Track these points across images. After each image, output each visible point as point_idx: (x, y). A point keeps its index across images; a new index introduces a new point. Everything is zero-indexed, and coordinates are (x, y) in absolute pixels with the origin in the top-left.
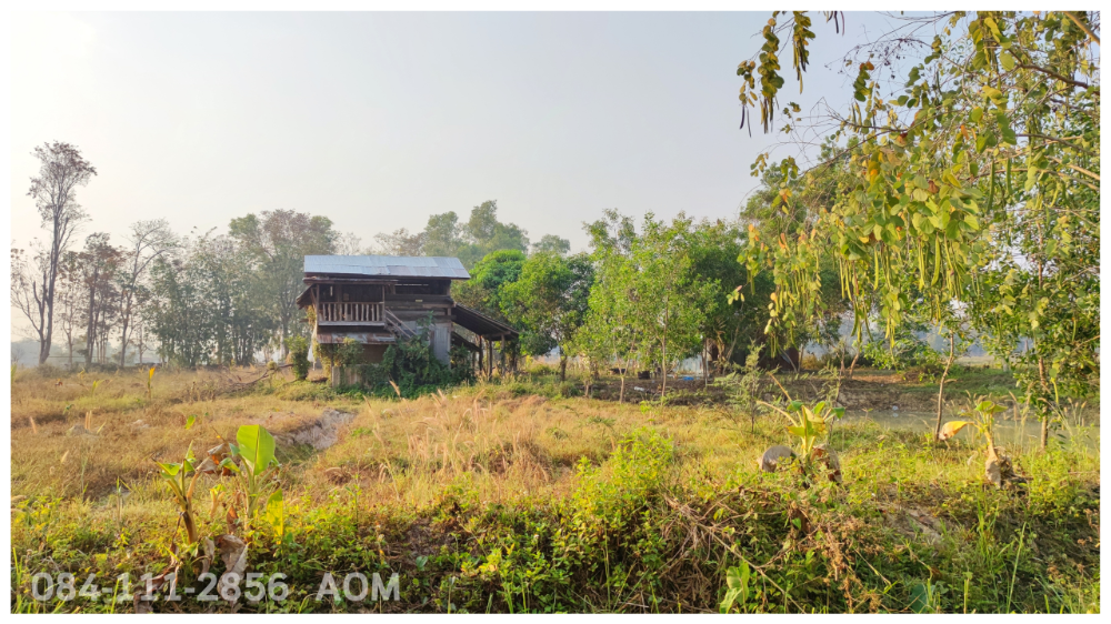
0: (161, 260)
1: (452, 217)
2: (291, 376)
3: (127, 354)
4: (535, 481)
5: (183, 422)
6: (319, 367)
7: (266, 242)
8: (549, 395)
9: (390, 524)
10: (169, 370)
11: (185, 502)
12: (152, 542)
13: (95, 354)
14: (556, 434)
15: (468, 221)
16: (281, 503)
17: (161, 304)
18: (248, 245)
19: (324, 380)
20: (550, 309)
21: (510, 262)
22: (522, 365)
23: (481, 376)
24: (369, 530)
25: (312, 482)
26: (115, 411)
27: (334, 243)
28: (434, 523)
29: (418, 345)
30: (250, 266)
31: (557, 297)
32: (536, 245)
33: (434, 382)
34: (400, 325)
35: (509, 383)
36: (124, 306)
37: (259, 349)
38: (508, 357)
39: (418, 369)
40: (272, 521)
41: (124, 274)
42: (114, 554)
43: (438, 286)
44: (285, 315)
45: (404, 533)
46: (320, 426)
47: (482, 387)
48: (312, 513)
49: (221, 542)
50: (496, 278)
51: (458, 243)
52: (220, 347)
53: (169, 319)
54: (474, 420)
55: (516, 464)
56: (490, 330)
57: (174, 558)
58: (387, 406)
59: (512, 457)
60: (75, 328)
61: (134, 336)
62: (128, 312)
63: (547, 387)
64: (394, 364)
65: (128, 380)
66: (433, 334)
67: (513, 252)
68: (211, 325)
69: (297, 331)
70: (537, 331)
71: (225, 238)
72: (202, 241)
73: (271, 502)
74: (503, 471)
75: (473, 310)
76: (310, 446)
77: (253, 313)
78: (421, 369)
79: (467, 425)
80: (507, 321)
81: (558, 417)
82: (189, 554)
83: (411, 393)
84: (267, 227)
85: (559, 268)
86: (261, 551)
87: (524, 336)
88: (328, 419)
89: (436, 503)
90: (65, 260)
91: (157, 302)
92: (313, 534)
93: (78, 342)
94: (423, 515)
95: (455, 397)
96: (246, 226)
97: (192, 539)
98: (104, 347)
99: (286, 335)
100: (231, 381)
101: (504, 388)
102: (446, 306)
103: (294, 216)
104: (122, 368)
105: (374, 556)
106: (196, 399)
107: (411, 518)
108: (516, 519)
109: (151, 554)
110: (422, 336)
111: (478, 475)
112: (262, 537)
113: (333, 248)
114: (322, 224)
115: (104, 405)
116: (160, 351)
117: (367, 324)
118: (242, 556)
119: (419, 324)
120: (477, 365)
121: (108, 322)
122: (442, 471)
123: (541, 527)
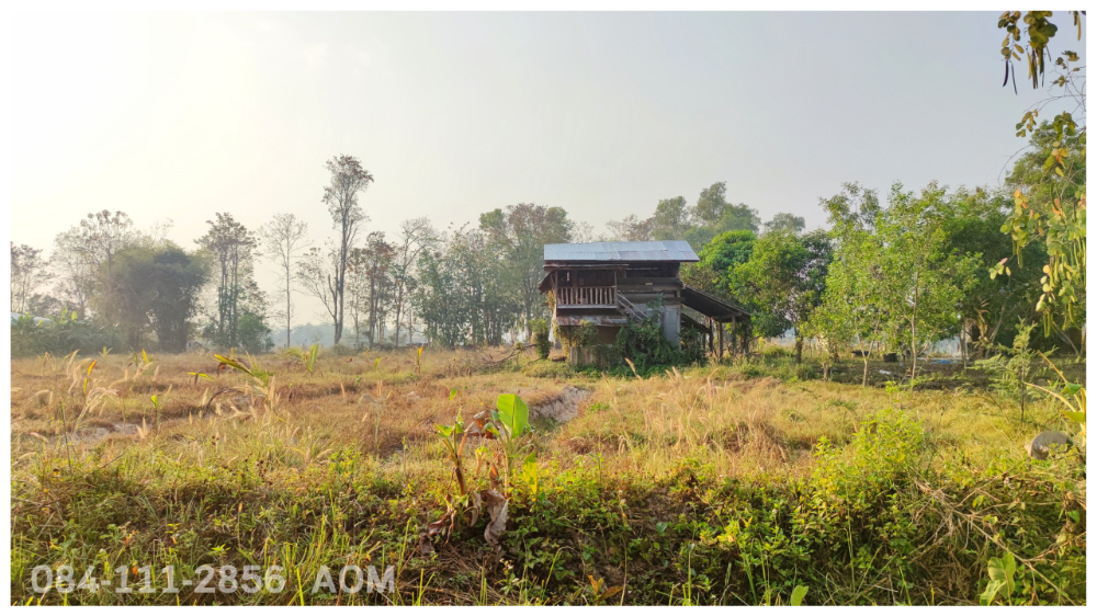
0: (425, 253)
1: (680, 201)
2: (535, 355)
3: (400, 335)
4: (771, 462)
5: (447, 395)
6: (558, 347)
7: (511, 235)
8: (784, 378)
9: (630, 491)
10: (433, 350)
11: (457, 459)
12: (431, 493)
13: (376, 336)
14: (793, 416)
15: (696, 205)
16: (534, 465)
17: (426, 292)
18: (496, 238)
19: (563, 359)
20: (783, 289)
21: (741, 243)
22: (754, 346)
23: (712, 357)
24: (612, 494)
25: (556, 451)
26: (393, 384)
27: (570, 232)
28: (671, 493)
29: (649, 326)
30: (497, 257)
31: (792, 277)
32: (768, 224)
33: (665, 363)
34: (631, 307)
35: (741, 365)
36: (397, 294)
37: (507, 331)
38: (739, 338)
39: (649, 350)
40: (527, 480)
41: (397, 266)
42: (402, 501)
43: (668, 269)
44: (528, 300)
45: (644, 500)
46: (561, 401)
47: (714, 368)
48: (560, 476)
49: (486, 496)
50: (725, 260)
51: (687, 227)
52: (474, 329)
53: (433, 305)
54: (707, 399)
55: (750, 444)
56: (720, 312)
57: (450, 508)
58: (623, 384)
59: (747, 436)
60: (360, 314)
61: (405, 320)
62: (401, 299)
63: (781, 370)
64: (627, 345)
65: (402, 358)
66: (663, 316)
67: (744, 232)
68: (466, 310)
69: (539, 314)
70: (770, 312)
71: (476, 232)
72: (458, 235)
73: (526, 463)
74: (737, 450)
75: (702, 292)
76: (553, 419)
77: (500, 298)
78: (652, 350)
79: (701, 405)
80: (737, 302)
81: (795, 399)
82: (461, 504)
83: (645, 374)
84: (511, 221)
85: (793, 246)
86: (519, 506)
87: (757, 317)
88: (568, 395)
89: (673, 474)
90: (352, 256)
91: (423, 290)
92: (563, 494)
93: (363, 325)
94: (661, 485)
95: (686, 377)
96: (493, 220)
97: (463, 492)
98: (382, 329)
99: (529, 318)
100: (484, 359)
101: (735, 370)
102: (675, 289)
103: (534, 209)
104: (397, 348)
105: (616, 517)
106: (456, 374)
107: (650, 487)
108: (753, 495)
109: (431, 502)
110: (652, 318)
111: (712, 452)
112: (519, 494)
113: (569, 237)
114: (559, 214)
115: (385, 378)
116: (426, 333)
117: (601, 306)
118: (504, 509)
119: (650, 306)
120: (707, 346)
121: (385, 308)
122: (677, 446)
123: (779, 504)
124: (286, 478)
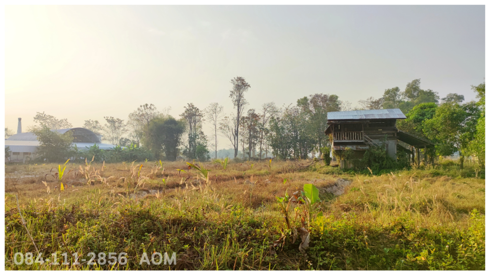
0: (273, 118)
1: (397, 89)
2: (323, 164)
3: (262, 154)
4: (446, 219)
5: (282, 181)
6: (335, 160)
7: (311, 108)
8: (453, 176)
9: (370, 232)
10: (276, 161)
11: (286, 212)
12: (275, 227)
13: (252, 154)
14: (458, 196)
15: (404, 91)
16: (322, 217)
17: (273, 135)
18: (304, 110)
19: (337, 166)
20: (453, 132)
21: (428, 109)
22: (437, 160)
23: (414, 166)
24: (361, 233)
25: (334, 210)
26: (259, 176)
27: (340, 106)
28: (391, 234)
29: (380, 150)
30: (305, 118)
31: (457, 125)
32: (444, 99)
33: (389, 168)
34: (371, 141)
35: (430, 169)
36: (261, 136)
37: (310, 152)
38: (428, 156)
39: (380, 162)
40: (319, 224)
41: (260, 124)
42: (262, 230)
43: (391, 122)
44: (320, 138)
45: (377, 237)
46: (336, 185)
47: (414, 172)
48: (335, 223)
49: (299, 230)
50: (420, 117)
51: (400, 102)
52: (295, 151)
53: (276, 141)
54: (411, 187)
55: (435, 210)
56: (418, 143)
57: (283, 234)
58: (367, 178)
59: (433, 206)
60: (245, 144)
61: (264, 147)
62: (262, 138)
63: (452, 172)
64: (369, 159)
65: (263, 164)
66: (387, 145)
67: (430, 103)
68: (291, 143)
69: (325, 144)
70: (446, 143)
71: (295, 107)
72: (287, 109)
73: (318, 216)
74: (427, 213)
75: (408, 133)
76: (332, 194)
77: (307, 137)
78: (382, 161)
79: (407, 189)
80: (427, 138)
81: (460, 187)
82: (288, 233)
83: (378, 172)
84: (311, 102)
85: (457, 110)
86: (315, 236)
87: (438, 145)
88: (340, 183)
89: (392, 224)
90: (241, 120)
91: (271, 134)
92: (336, 232)
93: (246, 150)
94: (386, 229)
95: (400, 175)
96: (303, 102)
97: (289, 228)
98: (254, 151)
99: (320, 146)
100: (299, 165)
101: (426, 172)
102: (394, 132)
103: (322, 96)
104: (260, 159)
105: (363, 244)
106: (286, 172)
107: (380, 230)
108: (436, 237)
109: (275, 231)
110: (382, 146)
111: (413, 214)
112: (315, 230)
113: (340, 108)
114: (334, 98)
115: (255, 173)
116: (273, 153)
117: (356, 141)
118: (308, 237)
119: (380, 141)
120: (411, 160)
121: (255, 142)
122: (394, 210)
123: (450, 242)
124: (214, 216)
